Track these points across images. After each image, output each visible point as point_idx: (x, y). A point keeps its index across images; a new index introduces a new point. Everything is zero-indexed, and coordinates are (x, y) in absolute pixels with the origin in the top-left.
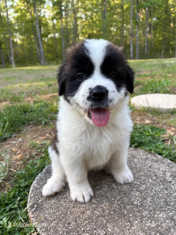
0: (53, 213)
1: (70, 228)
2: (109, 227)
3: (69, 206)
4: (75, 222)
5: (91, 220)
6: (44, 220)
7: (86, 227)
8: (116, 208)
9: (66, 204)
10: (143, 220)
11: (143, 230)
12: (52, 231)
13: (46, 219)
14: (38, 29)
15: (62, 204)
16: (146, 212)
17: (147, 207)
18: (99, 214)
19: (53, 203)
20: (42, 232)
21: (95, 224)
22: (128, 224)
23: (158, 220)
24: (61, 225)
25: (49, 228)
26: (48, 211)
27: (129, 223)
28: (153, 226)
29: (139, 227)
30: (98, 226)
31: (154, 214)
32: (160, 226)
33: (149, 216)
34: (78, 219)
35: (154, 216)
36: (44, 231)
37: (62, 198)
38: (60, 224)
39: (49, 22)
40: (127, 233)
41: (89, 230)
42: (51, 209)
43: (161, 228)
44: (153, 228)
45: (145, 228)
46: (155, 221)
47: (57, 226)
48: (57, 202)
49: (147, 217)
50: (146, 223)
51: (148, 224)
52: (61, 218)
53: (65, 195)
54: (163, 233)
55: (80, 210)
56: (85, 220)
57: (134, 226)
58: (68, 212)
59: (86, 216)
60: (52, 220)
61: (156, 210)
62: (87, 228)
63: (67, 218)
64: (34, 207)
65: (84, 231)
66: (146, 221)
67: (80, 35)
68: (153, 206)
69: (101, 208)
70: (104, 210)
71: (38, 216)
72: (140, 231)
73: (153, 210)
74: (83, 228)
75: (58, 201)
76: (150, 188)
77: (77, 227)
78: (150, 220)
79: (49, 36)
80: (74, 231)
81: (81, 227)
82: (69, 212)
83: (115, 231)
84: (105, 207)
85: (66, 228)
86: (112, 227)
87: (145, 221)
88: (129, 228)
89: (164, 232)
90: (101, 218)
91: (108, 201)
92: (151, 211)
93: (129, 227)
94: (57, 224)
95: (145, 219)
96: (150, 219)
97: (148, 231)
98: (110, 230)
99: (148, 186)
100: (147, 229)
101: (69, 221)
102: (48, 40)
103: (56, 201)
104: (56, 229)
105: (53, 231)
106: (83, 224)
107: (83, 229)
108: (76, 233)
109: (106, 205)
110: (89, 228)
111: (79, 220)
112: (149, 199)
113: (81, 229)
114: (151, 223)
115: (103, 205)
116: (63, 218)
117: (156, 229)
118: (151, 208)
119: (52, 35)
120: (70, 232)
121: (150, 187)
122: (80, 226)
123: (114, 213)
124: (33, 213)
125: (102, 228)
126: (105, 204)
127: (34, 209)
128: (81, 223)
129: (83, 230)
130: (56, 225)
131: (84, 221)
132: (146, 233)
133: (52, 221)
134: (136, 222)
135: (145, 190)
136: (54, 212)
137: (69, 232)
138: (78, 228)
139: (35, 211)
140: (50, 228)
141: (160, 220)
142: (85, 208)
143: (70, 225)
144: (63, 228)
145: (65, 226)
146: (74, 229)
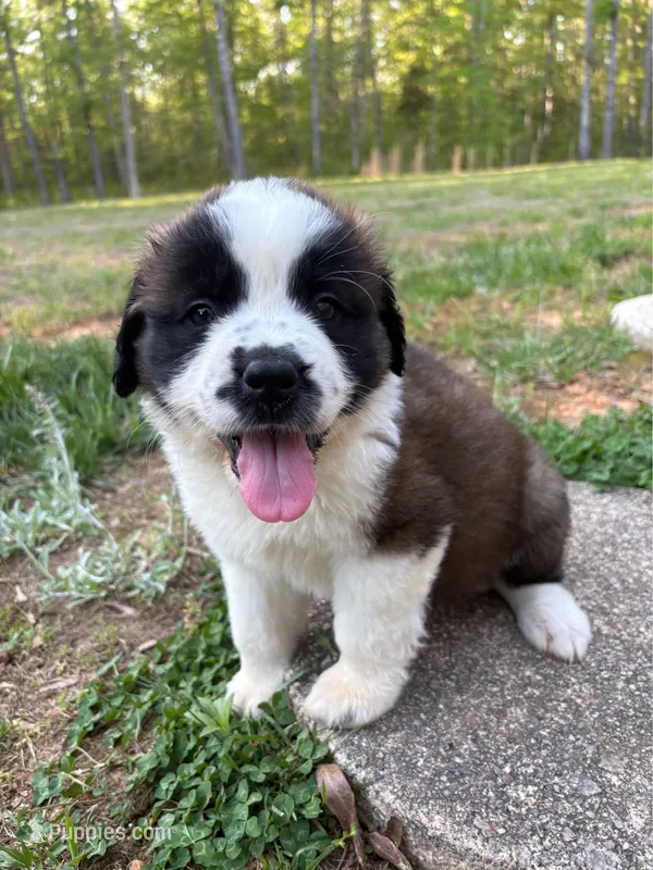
1: (458, 760)
2: (610, 769)
3: (441, 685)
4: (473, 741)
5: (533, 741)
7: (519, 764)
8: (625, 706)
9: (427, 679)
12: (393, 765)
18: (562, 722)
20: (357, 767)
21: (553, 753)
24: (425, 749)
25: (380, 754)
30: (567, 764)
34: (484, 733)
36: (364, 762)
38: (419, 743)
41: (532, 775)
47: (410, 749)
52: (417, 723)
55: (482, 702)
56: (512, 740)
58: (441, 706)
59: (512, 726)
60: (384, 728)
62: (524, 765)
63: (441, 725)
65: (514, 776)
69: (564, 701)
70: (577, 710)
74: (509, 765)
77: (484, 760)
80: (477, 774)
81: (500, 761)
82: (446, 705)
83: (637, 785)
84: (579, 701)
85: (443, 760)
86: (621, 770)
90: (572, 738)
91: (586, 681)
94: (407, 743)
98: (614, 779)
101: (449, 736)
104: (407, 759)
105: (397, 765)
106: (505, 751)
107: (507, 769)
108: (484, 779)
109: (581, 691)
110: (532, 767)
111: (487, 737)
113: (501, 767)
115: (569, 691)
116: (425, 724)
120: (462, 775)
122: (496, 758)
123: (620, 722)
125: (584, 772)
126: (577, 687)
128: (499, 748)
129: (511, 774)
130: (404, 745)
131: (508, 740)
133: (387, 732)
137: (457, 773)
138: (491, 765)
140: (385, 754)
142: (503, 696)
143: (456, 752)
144: (432, 759)
145: (439, 753)
146: (474, 763)
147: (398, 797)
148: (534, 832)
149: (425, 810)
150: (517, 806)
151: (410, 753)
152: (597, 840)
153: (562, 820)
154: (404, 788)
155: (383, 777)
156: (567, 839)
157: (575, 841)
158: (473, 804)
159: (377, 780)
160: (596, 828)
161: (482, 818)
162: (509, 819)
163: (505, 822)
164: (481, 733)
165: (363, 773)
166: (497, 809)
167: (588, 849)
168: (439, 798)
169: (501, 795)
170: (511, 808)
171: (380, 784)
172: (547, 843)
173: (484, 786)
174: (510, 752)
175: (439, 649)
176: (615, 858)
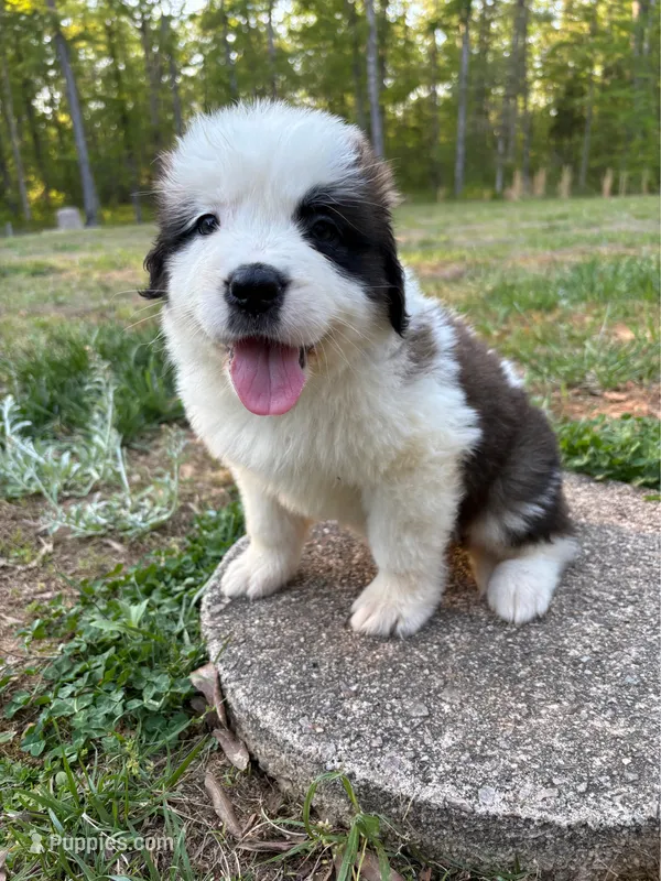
0: (274, 629)
1: (314, 676)
2: (448, 699)
3: (333, 619)
4: (337, 663)
5: (390, 670)
6: (242, 640)
7: (367, 685)
8: (494, 654)
9: (323, 613)
10: (582, 706)
11: (569, 736)
12: (255, 672)
13: (248, 639)
14: (372, 69)
15: (309, 610)
16: (607, 687)
17: (615, 674)
18: (426, 659)
19: (284, 603)
21: (402, 682)
22: (520, 706)
23: (644, 720)
24: (290, 664)
25: (249, 663)
26: (260, 619)
27: (524, 705)
28: (615, 733)
29: (559, 723)
30: (409, 691)
31: (637, 700)
32: (645, 738)
33: (614, 700)
34: (350, 659)
35: (633, 705)
36: (232, 666)
37: (316, 595)
38: (287, 659)
39: (419, 38)
40: (504, 731)
41: (374, 695)
42: (270, 616)
43: (646, 745)
44: (615, 738)
45: (584, 731)
46: (632, 722)
47: (277, 662)
48: (297, 602)
49: (605, 701)
50: (592, 717)
51: (597, 724)
52: (295, 644)
53: (326, 588)
54: (650, 760)
56: (373, 666)
57: (540, 716)
58: (324, 635)
59: (378, 657)
60: (264, 644)
61: (651, 690)
62: (371, 687)
63: (315, 649)
64: (220, 602)
65: (357, 694)
66: (592, 712)
67: (537, 84)
68: (642, 675)
69: (437, 644)
70: (446, 652)
71: (227, 626)
72: (558, 735)
73: (638, 686)
74: (357, 685)
75: (301, 600)
76: (652, 620)
77: (337, 678)
78: (610, 712)
79: (413, 97)
80: (324, 687)
81: (351, 682)
82: (328, 634)
83: (466, 715)
84: (452, 646)
85: (300, 674)
86: (458, 702)
87: (588, 712)
88: (519, 717)
89: (652, 757)
90: (427, 671)
91: (470, 631)
92: (628, 687)
93: (520, 714)
94: (277, 658)
95: (591, 705)
96: (614, 710)
97: (590, 743)
98: (446, 708)
99: (648, 613)
100: (587, 735)
101: (317, 658)
102: (406, 112)
103: (293, 600)
104: (270, 669)
105: (259, 671)
106: (360, 674)
107: (354, 688)
108: (328, 691)
109: (459, 638)
110: (378, 689)
111: (351, 663)
112: (633, 651)
113: (349, 685)
114: (612, 723)
115: (448, 637)
116: (301, 646)
117: (625, 745)
118: (629, 679)
119: (422, 92)
120: (311, 686)
121: (653, 615)
122: (349, 678)
123: (479, 665)
124: (213, 616)
125: (422, 700)
126: (457, 635)
127: (222, 606)
128: (356, 672)
129: (356, 692)
130: (273, 659)
131: (369, 666)
132: (580, 748)
133: (265, 648)
134: (556, 706)
135: (628, 622)
136: (279, 627)
137: (307, 684)
138: (341, 683)
139: (221, 613)
140: (253, 663)
141: (654, 723)
143: (316, 669)
144: (292, 672)
145: (301, 668)
146: (327, 681)
147: (247, 695)
148: (348, 735)
149: (264, 707)
150: (345, 714)
151: (275, 665)
152: (402, 750)
153: (379, 731)
154: (255, 689)
155: (241, 679)
156: (374, 745)
157: (381, 747)
158: (308, 708)
159: (236, 680)
160: (406, 742)
161: (309, 719)
162: (333, 724)
163: (327, 725)
164: (348, 659)
165: (228, 674)
166: (326, 714)
167: (388, 755)
168: (282, 700)
169: (336, 705)
170: (339, 716)
171: (237, 684)
172: (355, 745)
173: (324, 697)
174: (365, 675)
175: (347, 591)
176: (409, 765)
